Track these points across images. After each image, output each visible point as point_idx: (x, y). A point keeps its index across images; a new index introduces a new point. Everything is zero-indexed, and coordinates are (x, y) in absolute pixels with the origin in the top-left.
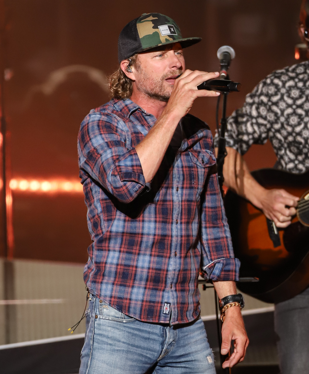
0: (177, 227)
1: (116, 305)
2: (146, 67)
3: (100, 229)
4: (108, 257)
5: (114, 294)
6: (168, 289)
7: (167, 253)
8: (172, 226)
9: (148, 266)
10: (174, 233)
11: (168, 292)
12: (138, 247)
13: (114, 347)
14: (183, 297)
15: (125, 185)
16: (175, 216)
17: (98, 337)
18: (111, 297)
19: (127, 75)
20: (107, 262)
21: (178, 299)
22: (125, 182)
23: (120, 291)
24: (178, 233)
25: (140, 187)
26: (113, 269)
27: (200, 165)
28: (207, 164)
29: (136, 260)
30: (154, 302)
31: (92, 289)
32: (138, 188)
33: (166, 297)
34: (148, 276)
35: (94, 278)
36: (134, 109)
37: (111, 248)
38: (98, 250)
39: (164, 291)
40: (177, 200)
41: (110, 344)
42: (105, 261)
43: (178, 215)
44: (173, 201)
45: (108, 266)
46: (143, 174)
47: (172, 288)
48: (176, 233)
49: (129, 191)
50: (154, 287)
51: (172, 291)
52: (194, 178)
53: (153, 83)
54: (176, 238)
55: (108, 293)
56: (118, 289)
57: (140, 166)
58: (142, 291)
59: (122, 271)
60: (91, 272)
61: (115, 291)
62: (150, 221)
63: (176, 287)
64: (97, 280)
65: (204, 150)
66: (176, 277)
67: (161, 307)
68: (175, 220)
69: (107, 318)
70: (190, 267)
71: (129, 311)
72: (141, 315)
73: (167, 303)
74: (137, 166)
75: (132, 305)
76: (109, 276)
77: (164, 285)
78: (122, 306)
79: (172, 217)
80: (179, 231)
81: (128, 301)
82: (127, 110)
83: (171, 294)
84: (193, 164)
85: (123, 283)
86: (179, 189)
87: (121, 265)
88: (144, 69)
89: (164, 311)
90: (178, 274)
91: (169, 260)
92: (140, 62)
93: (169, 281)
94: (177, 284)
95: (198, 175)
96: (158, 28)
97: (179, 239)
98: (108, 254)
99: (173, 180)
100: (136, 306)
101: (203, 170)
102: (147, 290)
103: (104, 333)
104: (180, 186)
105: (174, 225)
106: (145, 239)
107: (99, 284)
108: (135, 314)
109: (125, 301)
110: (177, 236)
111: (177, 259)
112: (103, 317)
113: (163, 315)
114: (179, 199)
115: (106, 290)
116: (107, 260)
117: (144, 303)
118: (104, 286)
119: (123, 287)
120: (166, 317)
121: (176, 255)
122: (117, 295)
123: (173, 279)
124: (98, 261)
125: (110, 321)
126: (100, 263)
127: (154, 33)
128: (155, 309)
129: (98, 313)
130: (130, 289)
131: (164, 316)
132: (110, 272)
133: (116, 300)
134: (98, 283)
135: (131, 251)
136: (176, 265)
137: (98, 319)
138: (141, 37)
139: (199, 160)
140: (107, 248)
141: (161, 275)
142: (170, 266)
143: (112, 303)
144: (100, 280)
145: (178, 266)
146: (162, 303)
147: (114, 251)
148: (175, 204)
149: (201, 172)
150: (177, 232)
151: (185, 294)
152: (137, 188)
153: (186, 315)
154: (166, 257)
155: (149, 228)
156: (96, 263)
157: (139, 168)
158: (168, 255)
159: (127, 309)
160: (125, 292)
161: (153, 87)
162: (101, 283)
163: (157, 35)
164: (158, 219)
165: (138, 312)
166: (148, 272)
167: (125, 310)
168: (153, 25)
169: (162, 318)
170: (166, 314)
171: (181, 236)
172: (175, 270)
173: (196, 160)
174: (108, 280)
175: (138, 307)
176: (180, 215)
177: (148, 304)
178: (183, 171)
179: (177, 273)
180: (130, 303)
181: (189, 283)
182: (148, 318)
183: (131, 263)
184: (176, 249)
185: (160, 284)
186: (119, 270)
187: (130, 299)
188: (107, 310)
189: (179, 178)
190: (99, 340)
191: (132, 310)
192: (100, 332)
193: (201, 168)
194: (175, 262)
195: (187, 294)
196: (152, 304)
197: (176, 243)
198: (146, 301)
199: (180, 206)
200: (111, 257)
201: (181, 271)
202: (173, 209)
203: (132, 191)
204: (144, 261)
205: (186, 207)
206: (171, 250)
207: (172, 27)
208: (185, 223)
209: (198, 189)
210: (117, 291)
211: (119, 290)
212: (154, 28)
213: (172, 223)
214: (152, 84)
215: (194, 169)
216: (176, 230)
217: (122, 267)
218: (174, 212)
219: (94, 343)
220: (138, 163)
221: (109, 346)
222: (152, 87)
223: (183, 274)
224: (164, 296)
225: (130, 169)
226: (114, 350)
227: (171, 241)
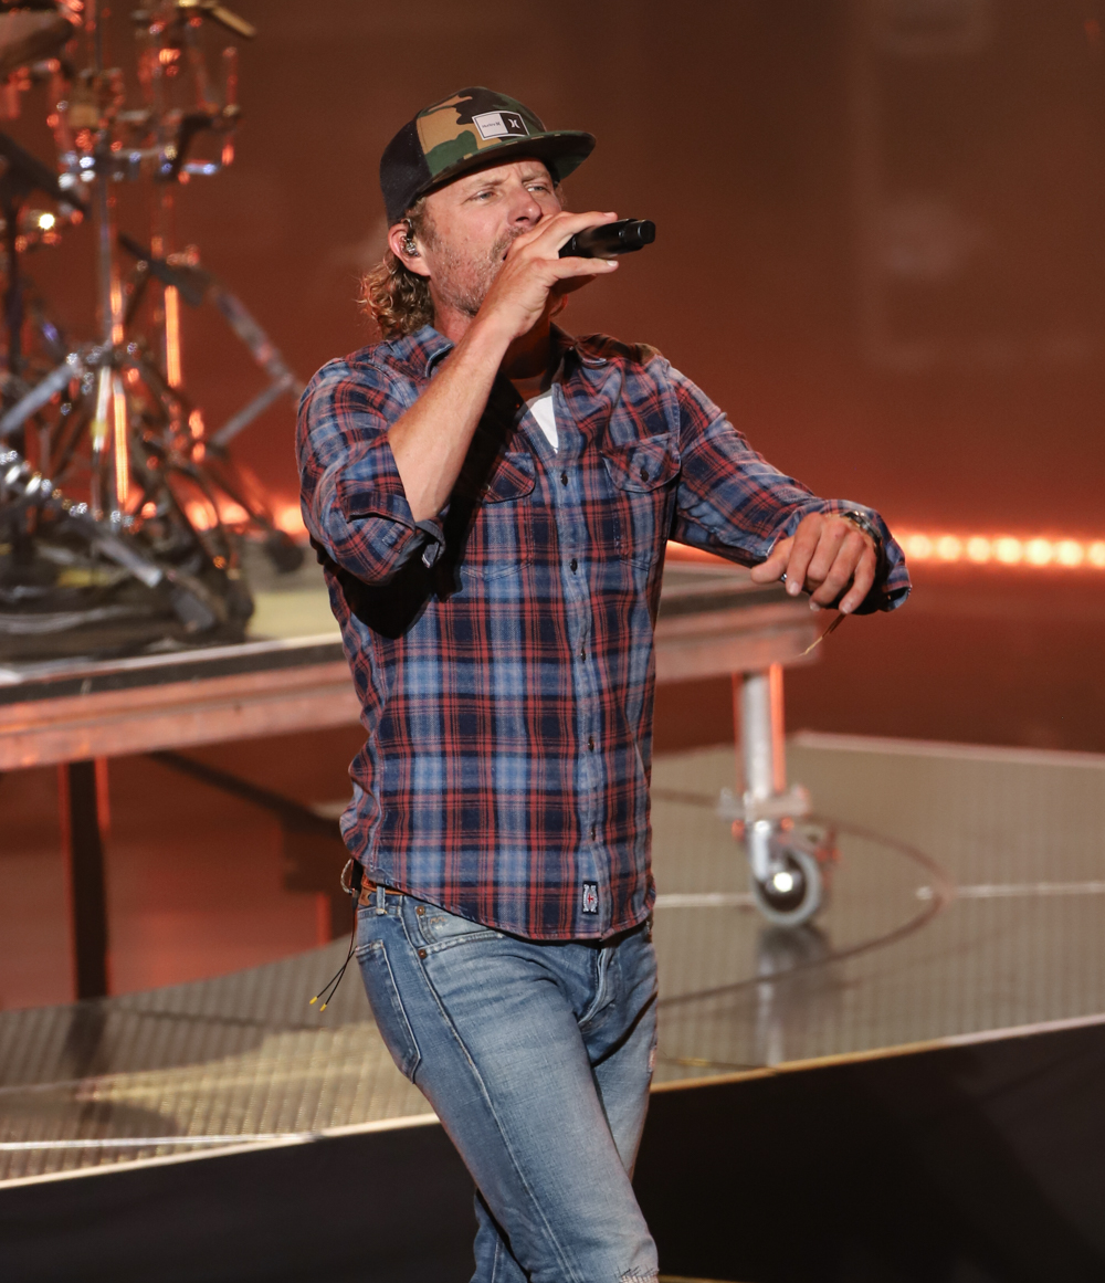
0: (585, 671)
1: (461, 905)
2: (448, 231)
3: (372, 690)
4: (413, 774)
5: (448, 875)
6: (586, 843)
7: (568, 745)
8: (572, 669)
9: (524, 787)
10: (581, 688)
11: (588, 852)
12: (488, 736)
13: (509, 1002)
14: (622, 857)
15: (358, 529)
16: (576, 642)
17: (456, 1000)
18: (442, 884)
19: (407, 265)
20: (416, 787)
21: (613, 867)
22: (359, 521)
23: (465, 866)
24: (590, 686)
25: (402, 533)
26: (435, 805)
27: (637, 488)
28: (656, 479)
29: (489, 772)
30: (557, 885)
31: (379, 870)
32: (395, 536)
33: (585, 866)
34: (528, 814)
35: (387, 838)
36: (439, 351)
37: (418, 749)
38: (388, 757)
39: (576, 849)
40: (577, 595)
41: (497, 999)
42: (408, 787)
43: (584, 636)
44: (564, 600)
45: (419, 799)
46: (404, 496)
47: (597, 837)
48: (586, 688)
49: (370, 546)
50: (551, 843)
51: (596, 847)
52: (619, 532)
53: (472, 271)
54: (588, 702)
55: (434, 875)
56: (459, 859)
57: (397, 474)
58: (521, 857)
59: (459, 807)
60: (373, 824)
61: (452, 868)
62: (508, 661)
63: (604, 833)
64: (396, 843)
65: (647, 441)
66: (601, 807)
67: (575, 895)
68: (577, 653)
69: (454, 943)
70: (633, 770)
71: (496, 917)
72: (527, 922)
73: (591, 883)
74: (385, 474)
75: (504, 900)
76: (427, 828)
77: (574, 834)
78: (476, 904)
79: (569, 645)
80: (593, 678)
81: (490, 890)
82: (422, 356)
83: (594, 854)
84: (616, 491)
85: (468, 842)
86: (579, 565)
87: (454, 791)
88: (444, 237)
89: (583, 907)
90: (606, 797)
91: (576, 763)
92: (433, 221)
93: (587, 821)
94: (608, 826)
95: (632, 518)
96: (472, 122)
97: (596, 702)
98: (413, 764)
99: (558, 542)
100: (512, 899)
101: (647, 499)
102: (534, 854)
103: (463, 982)
104: (580, 554)
105: (578, 667)
106: (503, 711)
107: (404, 855)
108: (513, 920)
109: (482, 890)
110: (589, 695)
111: (596, 757)
112: (440, 945)
113: (583, 916)
114: (581, 592)
115: (424, 868)
116: (412, 784)
117: (533, 891)
118: (417, 859)
119: (471, 852)
120: (589, 922)
121: (591, 748)
122: (460, 875)
123: (596, 813)
124: (389, 789)
125: (465, 947)
126: (395, 793)
127: (460, 136)
128: (562, 902)
129: (422, 943)
130: (491, 856)
131: (586, 921)
132: (427, 815)
133: (458, 891)
134: (400, 850)
135: (473, 747)
136: (596, 775)
137: (429, 957)
138: (426, 150)
139: (632, 475)
140: (407, 750)
141: (564, 806)
142: (581, 779)
143: (447, 900)
144: (405, 843)
145: (601, 774)
146: (576, 884)
147: (428, 754)
148: (571, 607)
149: (642, 505)
150: (588, 682)
151: (628, 848)
152: (391, 537)
153: (633, 904)
154: (566, 757)
155: (508, 679)
156: (385, 794)
157: (393, 479)
158: (572, 750)
159: (490, 910)
160: (480, 865)
161: (476, 284)
162: (409, 849)
163: (469, 139)
164: (529, 654)
165: (520, 915)
166: (528, 803)
167: (486, 914)
168: (460, 115)
169: (581, 925)
170: (589, 913)
171: (601, 692)
172: (595, 789)
173: (622, 477)
174: (426, 839)
175: (519, 901)
176: (589, 634)
177: (542, 891)
178: (585, 514)
179: (601, 794)
180: (496, 894)
181: (634, 816)
182: (546, 931)
183: (481, 782)
184: (591, 730)
185: (565, 833)
186: (450, 807)
187: (496, 884)
188: (444, 924)
189: (574, 534)
190: (462, 1004)
191: (504, 911)
192: (454, 985)
193: (640, 497)
194: (593, 766)
195: (632, 845)
196: (552, 890)
197: (589, 714)
198: (537, 885)
199: (589, 611)
200: (422, 772)
201: (610, 786)
202: (566, 622)
203: (379, 547)
204: (511, 773)
205: (603, 610)
206: (576, 737)
207: (514, 117)
208: (603, 655)
209: (634, 556)
210: (457, 867)
211: (462, 861)
212: (460, 122)
213: (572, 661)
214: (470, 277)
215: (619, 506)
216: (586, 679)
217: (459, 797)
218: (573, 630)
219: (454, 1019)
220: (389, 467)
221: (495, 1005)
222: (472, 285)
223: (618, 794)
224: (580, 864)
225: (368, 485)
226: (515, 1007)
227: (575, 710)
